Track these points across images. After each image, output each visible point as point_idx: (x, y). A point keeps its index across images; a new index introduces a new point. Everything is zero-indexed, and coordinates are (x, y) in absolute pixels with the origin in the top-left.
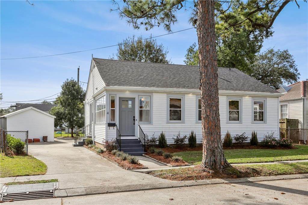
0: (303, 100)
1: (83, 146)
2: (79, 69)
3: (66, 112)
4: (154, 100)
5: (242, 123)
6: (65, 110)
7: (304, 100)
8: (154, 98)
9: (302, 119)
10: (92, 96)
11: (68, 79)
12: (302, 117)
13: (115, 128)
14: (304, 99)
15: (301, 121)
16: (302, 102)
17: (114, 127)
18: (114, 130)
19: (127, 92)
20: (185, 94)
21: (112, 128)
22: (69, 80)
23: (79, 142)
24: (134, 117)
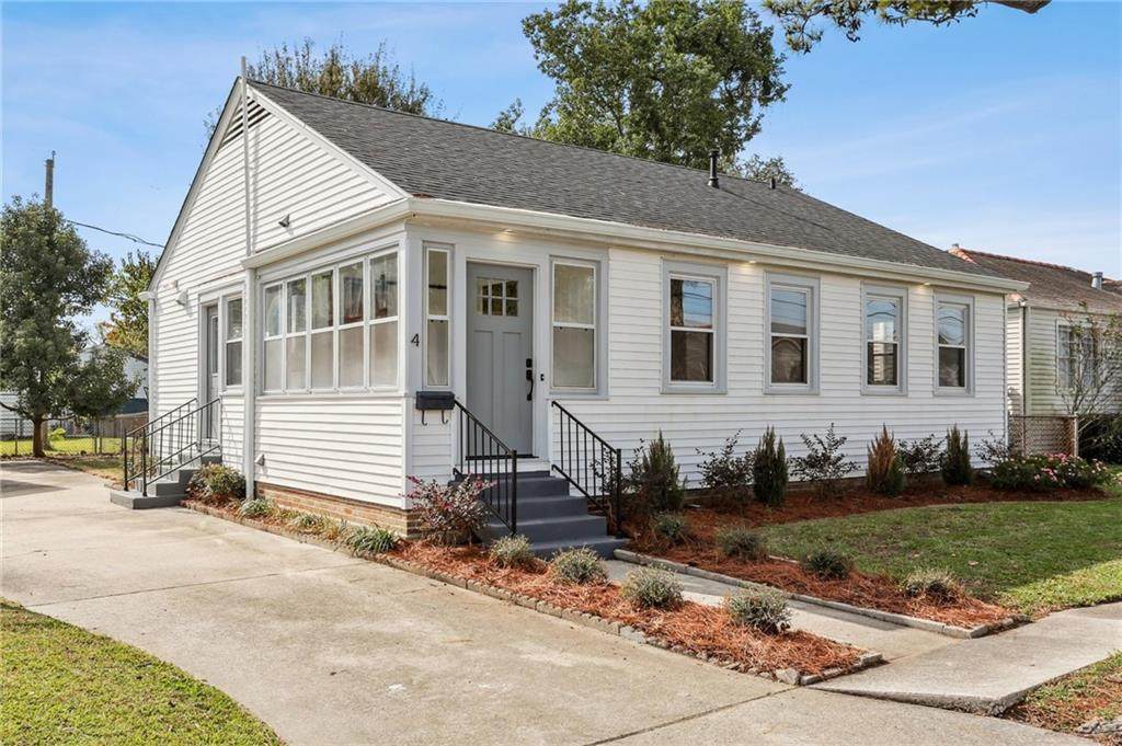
0: (1021, 311)
1: (184, 506)
2: (50, 164)
3: (19, 342)
4: (612, 283)
5: (906, 396)
6: (11, 333)
7: (1024, 314)
8: (612, 273)
9: (1021, 382)
10: (242, 262)
11: (18, 198)
12: (1018, 372)
13: (454, 415)
14: (1024, 308)
15: (1015, 387)
16: (1020, 321)
17: (447, 413)
18: (443, 429)
19: (504, 237)
20: (727, 260)
21: (433, 417)
22: (24, 203)
23: (158, 486)
24: (529, 363)
